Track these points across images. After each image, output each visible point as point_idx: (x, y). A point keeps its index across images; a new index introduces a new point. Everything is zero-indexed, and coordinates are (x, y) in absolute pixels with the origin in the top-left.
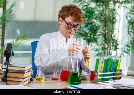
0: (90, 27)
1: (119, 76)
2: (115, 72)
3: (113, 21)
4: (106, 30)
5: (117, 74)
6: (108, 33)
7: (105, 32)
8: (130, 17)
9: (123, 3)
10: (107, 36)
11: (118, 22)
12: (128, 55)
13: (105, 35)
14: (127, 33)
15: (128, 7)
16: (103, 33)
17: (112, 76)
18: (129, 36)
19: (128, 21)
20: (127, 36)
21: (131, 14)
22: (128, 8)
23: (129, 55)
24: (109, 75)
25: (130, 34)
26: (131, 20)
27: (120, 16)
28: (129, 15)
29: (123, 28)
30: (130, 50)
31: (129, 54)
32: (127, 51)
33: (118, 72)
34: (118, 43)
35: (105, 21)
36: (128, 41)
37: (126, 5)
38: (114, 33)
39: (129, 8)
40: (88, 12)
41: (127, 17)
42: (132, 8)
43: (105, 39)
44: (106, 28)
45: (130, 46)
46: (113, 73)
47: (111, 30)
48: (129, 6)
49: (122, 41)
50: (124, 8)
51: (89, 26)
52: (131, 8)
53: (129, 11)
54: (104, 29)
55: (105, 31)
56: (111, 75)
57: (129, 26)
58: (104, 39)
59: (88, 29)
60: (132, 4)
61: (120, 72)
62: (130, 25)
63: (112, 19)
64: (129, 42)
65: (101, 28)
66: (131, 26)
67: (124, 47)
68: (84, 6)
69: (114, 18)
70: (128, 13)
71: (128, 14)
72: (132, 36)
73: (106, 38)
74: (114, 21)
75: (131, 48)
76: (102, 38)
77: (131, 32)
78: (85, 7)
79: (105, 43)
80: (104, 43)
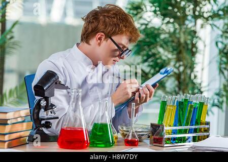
0: (152, 61)
1: (206, 134)
2: (197, 127)
3: (192, 51)
4: (180, 66)
5: (200, 130)
6: (184, 71)
7: (179, 70)
8: (222, 43)
9: (210, 18)
10: (182, 77)
11: (202, 52)
12: (220, 110)
13: (178, 76)
14: (217, 72)
15: (218, 26)
16: (175, 73)
17: (191, 133)
18: (220, 78)
19: (220, 50)
20: (218, 77)
21: (224, 38)
22: (218, 28)
23: (223, 111)
24: (185, 131)
25: (223, 73)
26: (225, 48)
27: (204, 42)
28: (220, 39)
29: (210, 62)
30: (223, 101)
31: (221, 108)
32: (218, 104)
33: (202, 126)
34: (202, 90)
35: (178, 50)
36: (220, 87)
37: (216, 23)
38: (195, 70)
39: (221, 27)
40: (147, 35)
41: (217, 43)
42: (226, 27)
43: (180, 83)
44: (181, 63)
45: (223, 95)
46: (193, 127)
47: (189, 65)
48: (220, 23)
49: (209, 85)
50: (212, 28)
51: (150, 60)
52: (223, 28)
53: (221, 33)
54: (177, 65)
55: (178, 68)
56: (190, 131)
57: (221, 60)
58: (176, 83)
59: (149, 66)
60: (226, 21)
61: (207, 126)
62: (222, 56)
63: (190, 47)
64: (222, 87)
65: (172, 63)
66: (224, 59)
67: (212, 97)
68: (142, 25)
69: (194, 45)
70: (218, 35)
71: (218, 38)
72: (227, 77)
73: (181, 81)
74: (194, 50)
75: (225, 99)
76: (174, 82)
77: (225, 69)
78: (144, 27)
79: (180, 89)
80: (177, 89)
